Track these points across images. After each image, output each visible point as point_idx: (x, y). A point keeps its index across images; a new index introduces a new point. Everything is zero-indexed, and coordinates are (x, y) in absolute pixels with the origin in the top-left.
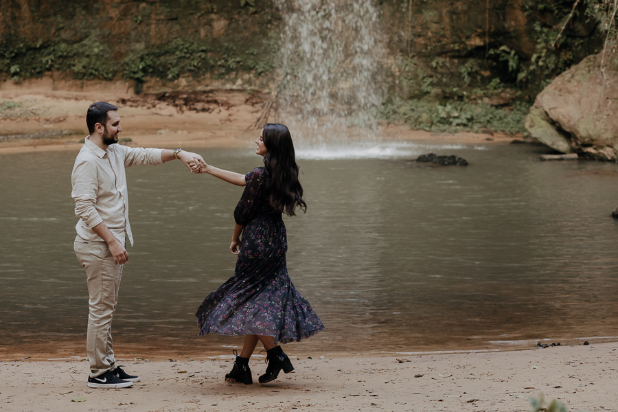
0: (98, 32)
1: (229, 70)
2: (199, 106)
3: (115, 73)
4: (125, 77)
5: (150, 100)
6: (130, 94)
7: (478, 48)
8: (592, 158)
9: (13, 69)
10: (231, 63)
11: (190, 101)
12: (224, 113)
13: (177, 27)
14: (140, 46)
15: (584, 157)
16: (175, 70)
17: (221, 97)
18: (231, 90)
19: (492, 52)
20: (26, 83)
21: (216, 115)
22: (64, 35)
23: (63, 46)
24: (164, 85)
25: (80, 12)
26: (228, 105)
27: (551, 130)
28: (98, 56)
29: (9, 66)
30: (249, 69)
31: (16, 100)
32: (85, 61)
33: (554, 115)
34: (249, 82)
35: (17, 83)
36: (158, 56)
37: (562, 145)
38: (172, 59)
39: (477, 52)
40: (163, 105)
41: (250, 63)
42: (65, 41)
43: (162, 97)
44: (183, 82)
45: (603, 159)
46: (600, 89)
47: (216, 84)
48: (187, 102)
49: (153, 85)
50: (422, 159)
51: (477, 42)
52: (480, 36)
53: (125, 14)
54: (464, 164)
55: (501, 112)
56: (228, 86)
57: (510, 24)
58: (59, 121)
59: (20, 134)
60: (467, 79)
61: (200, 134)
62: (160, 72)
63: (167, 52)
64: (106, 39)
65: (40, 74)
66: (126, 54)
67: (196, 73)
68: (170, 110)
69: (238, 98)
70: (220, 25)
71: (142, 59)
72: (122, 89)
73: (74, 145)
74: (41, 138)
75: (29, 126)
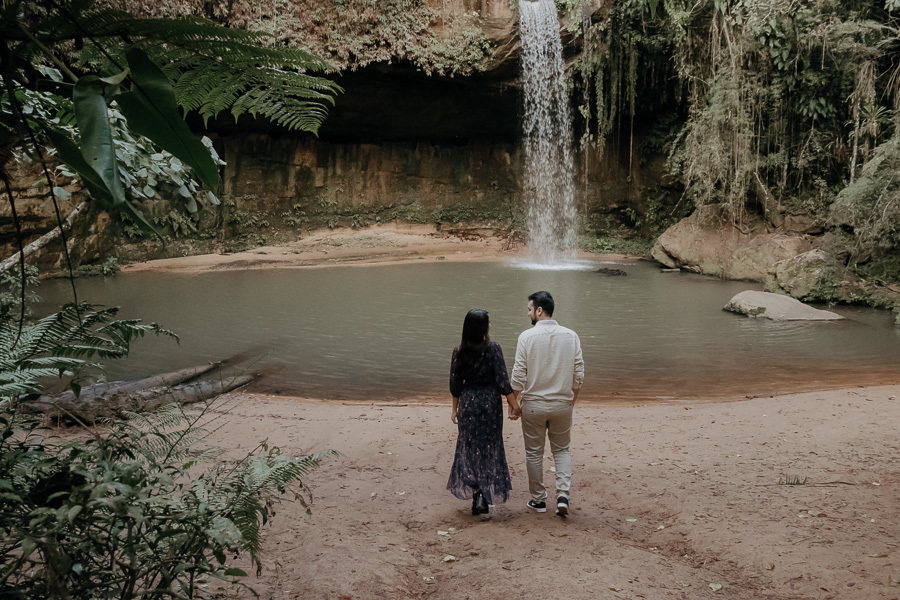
0: (419, 199)
1: (484, 218)
2: (470, 237)
3: (427, 220)
4: (432, 222)
5: (446, 234)
6: (434, 231)
7: (615, 209)
8: (687, 271)
9: (378, 218)
10: (485, 215)
11: (466, 234)
12: (484, 241)
13: (459, 197)
14: (440, 206)
15: (683, 271)
16: (457, 218)
17: (480, 232)
18: (486, 229)
19: (622, 211)
21: (479, 243)
22: (403, 201)
23: (402, 206)
24: (452, 226)
25: (410, 189)
26: (484, 236)
27: (665, 256)
28: (419, 211)
29: (375, 217)
30: (494, 218)
32: (412, 214)
33: (667, 248)
34: (494, 224)
35: (378, 226)
36: (448, 211)
37: (671, 263)
38: (455, 213)
39: (613, 211)
40: (452, 236)
41: (495, 214)
42: (403, 204)
43: (451, 233)
44: (461, 224)
45: (693, 272)
46: (691, 235)
47: (477, 226)
48: (464, 234)
49: (446, 226)
50: (600, 271)
51: (615, 206)
52: (616, 203)
53: (432, 190)
54: (625, 274)
55: (629, 242)
56: (484, 227)
57: (632, 197)
58: (404, 246)
59: (387, 254)
60: (609, 225)
61: (477, 254)
62: (449, 219)
63: (453, 210)
64: (423, 203)
65: (390, 221)
66: (432, 211)
67: (468, 220)
68: (457, 240)
69: (491, 233)
70: (480, 195)
71: (441, 213)
72: (430, 228)
73: (416, 260)
74: (398, 256)
75: (390, 249)
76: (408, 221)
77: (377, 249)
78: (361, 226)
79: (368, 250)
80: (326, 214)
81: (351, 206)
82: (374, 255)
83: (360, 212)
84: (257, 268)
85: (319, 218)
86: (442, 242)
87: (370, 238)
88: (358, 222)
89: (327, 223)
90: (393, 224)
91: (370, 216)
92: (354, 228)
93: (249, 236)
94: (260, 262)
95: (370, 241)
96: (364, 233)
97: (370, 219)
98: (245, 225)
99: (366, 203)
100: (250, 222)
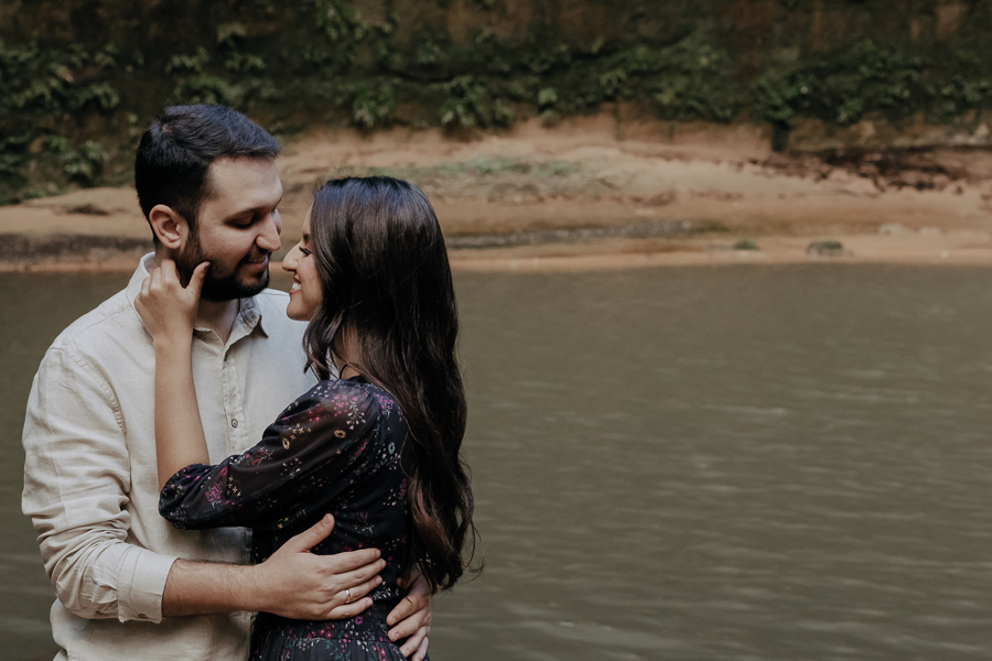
0: (709, 24)
1: (964, 105)
2: (911, 177)
3: (737, 107)
5: (812, 164)
6: (763, 151)
9: (546, 95)
10: (970, 91)
11: (890, 167)
12: (971, 194)
13: (865, 17)
14: (790, 55)
16: (855, 104)
17: (950, 161)
18: (966, 148)
20: (566, 125)
21: (943, 197)
22: (647, 29)
23: (641, 51)
24: (830, 134)
26: (972, 179)
28: (708, 73)
29: (536, 89)
31: (570, 157)
32: (681, 83)
35: (548, 125)
36: (821, 74)
38: (847, 82)
40: (839, 174)
42: (646, 41)
43: (832, 159)
44: (868, 129)
47: (934, 135)
48: (884, 168)
49: (811, 138)
56: (960, 139)
58: (660, 201)
59: (598, 228)
62: (822, 108)
63: (841, 68)
64: (724, 39)
65: (591, 108)
67: (895, 113)
68: (862, 185)
70: (950, 13)
71: (792, 80)
72: (748, 142)
73: (723, 253)
74: (641, 232)
75: (606, 211)
76: (662, 113)
77: (552, 210)
78: (482, 124)
79: (516, 210)
80: (345, 70)
81: (445, 43)
82: (546, 232)
83: (479, 66)
84: (68, 265)
85: (315, 87)
86: (804, 191)
87: (524, 168)
88: (470, 107)
89: (348, 107)
90: (603, 122)
91: (517, 86)
92: (454, 131)
93: (35, 147)
94: (82, 244)
95: (521, 180)
96: (491, 149)
97: (515, 99)
98: (20, 100)
99: (502, 32)
100: (39, 88)
